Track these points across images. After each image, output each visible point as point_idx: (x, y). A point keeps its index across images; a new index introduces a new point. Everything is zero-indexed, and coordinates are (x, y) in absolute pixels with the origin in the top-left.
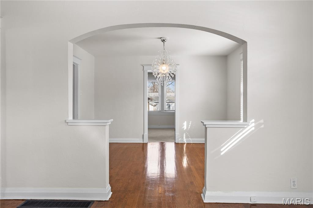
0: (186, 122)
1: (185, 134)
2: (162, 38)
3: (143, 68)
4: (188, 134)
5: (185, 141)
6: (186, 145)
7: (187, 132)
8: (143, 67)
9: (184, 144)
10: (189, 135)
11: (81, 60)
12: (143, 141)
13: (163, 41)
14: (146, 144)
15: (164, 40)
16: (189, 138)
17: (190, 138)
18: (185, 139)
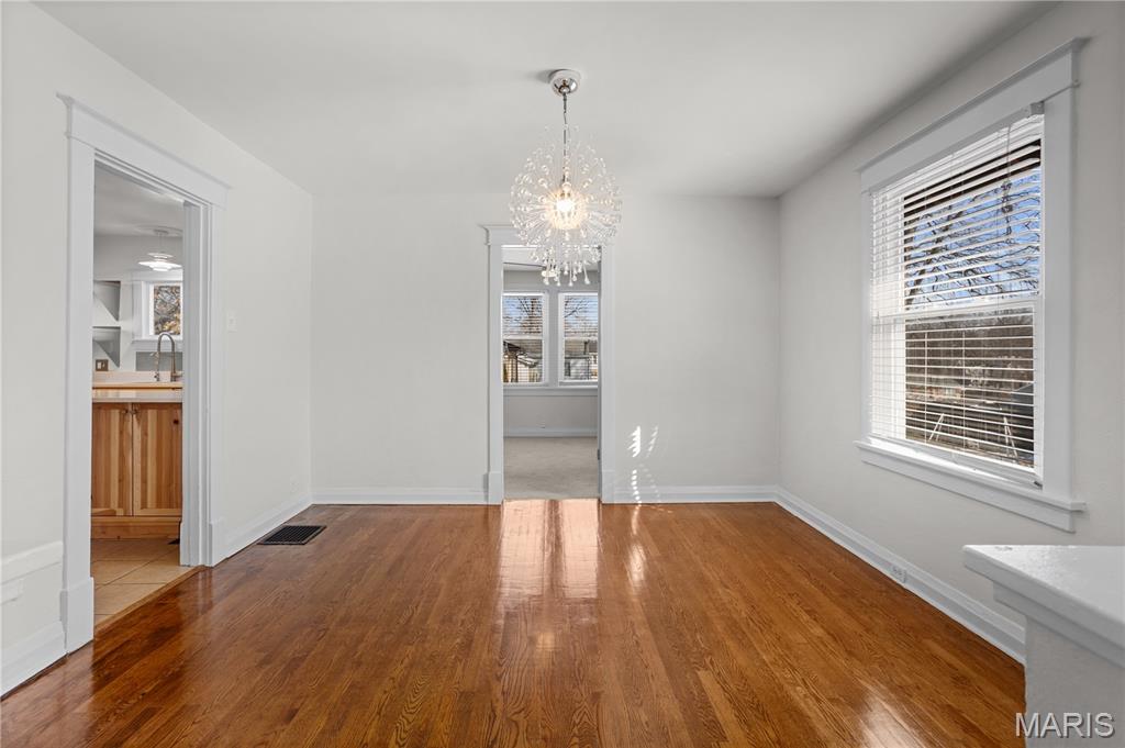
0: (639, 429)
1: (635, 472)
2: (558, 76)
3: (485, 235)
4: (646, 470)
5: (638, 498)
6: (641, 509)
7: (641, 465)
8: (488, 231)
9: (634, 508)
10: (649, 476)
11: (228, 187)
12: (487, 497)
13: (563, 88)
14: (498, 508)
15: (565, 85)
16: (652, 484)
17: (654, 487)
18: (635, 488)
